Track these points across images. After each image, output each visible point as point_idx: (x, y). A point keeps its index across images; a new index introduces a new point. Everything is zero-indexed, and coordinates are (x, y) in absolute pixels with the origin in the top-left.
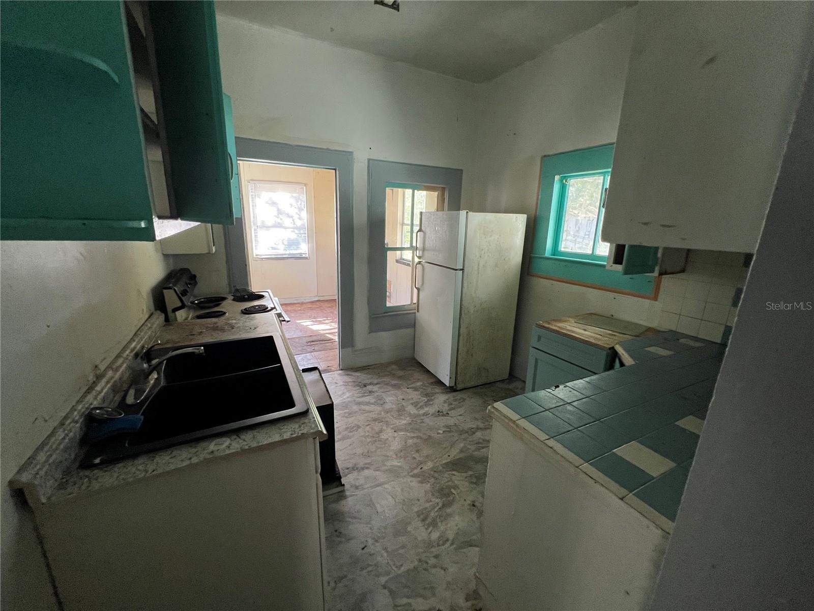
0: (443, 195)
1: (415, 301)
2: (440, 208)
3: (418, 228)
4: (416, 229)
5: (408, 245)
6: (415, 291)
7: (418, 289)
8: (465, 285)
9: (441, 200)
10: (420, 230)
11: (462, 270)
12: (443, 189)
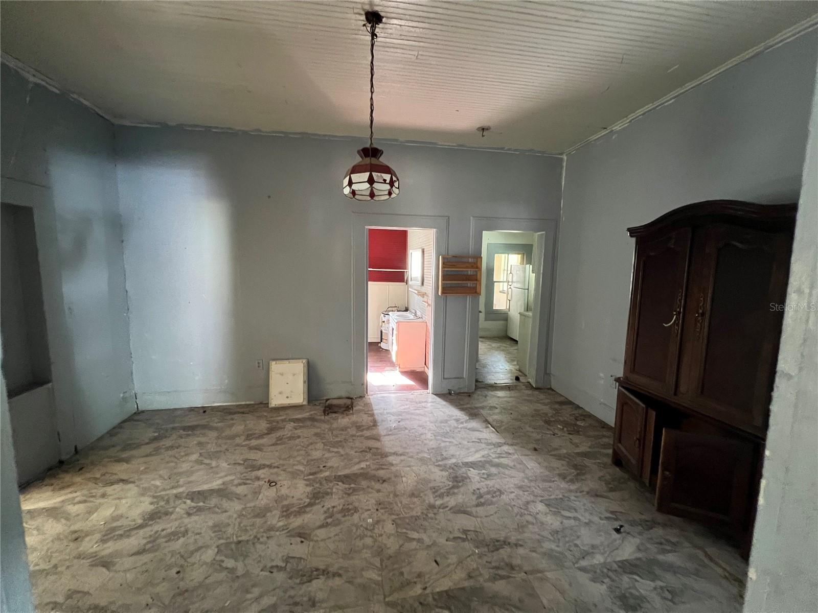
0: (524, 256)
1: (508, 308)
2: (522, 263)
3: (510, 272)
4: (509, 272)
5: (505, 280)
6: (508, 301)
7: (509, 300)
8: (529, 295)
9: (523, 259)
10: (511, 273)
11: (528, 289)
12: (524, 254)
